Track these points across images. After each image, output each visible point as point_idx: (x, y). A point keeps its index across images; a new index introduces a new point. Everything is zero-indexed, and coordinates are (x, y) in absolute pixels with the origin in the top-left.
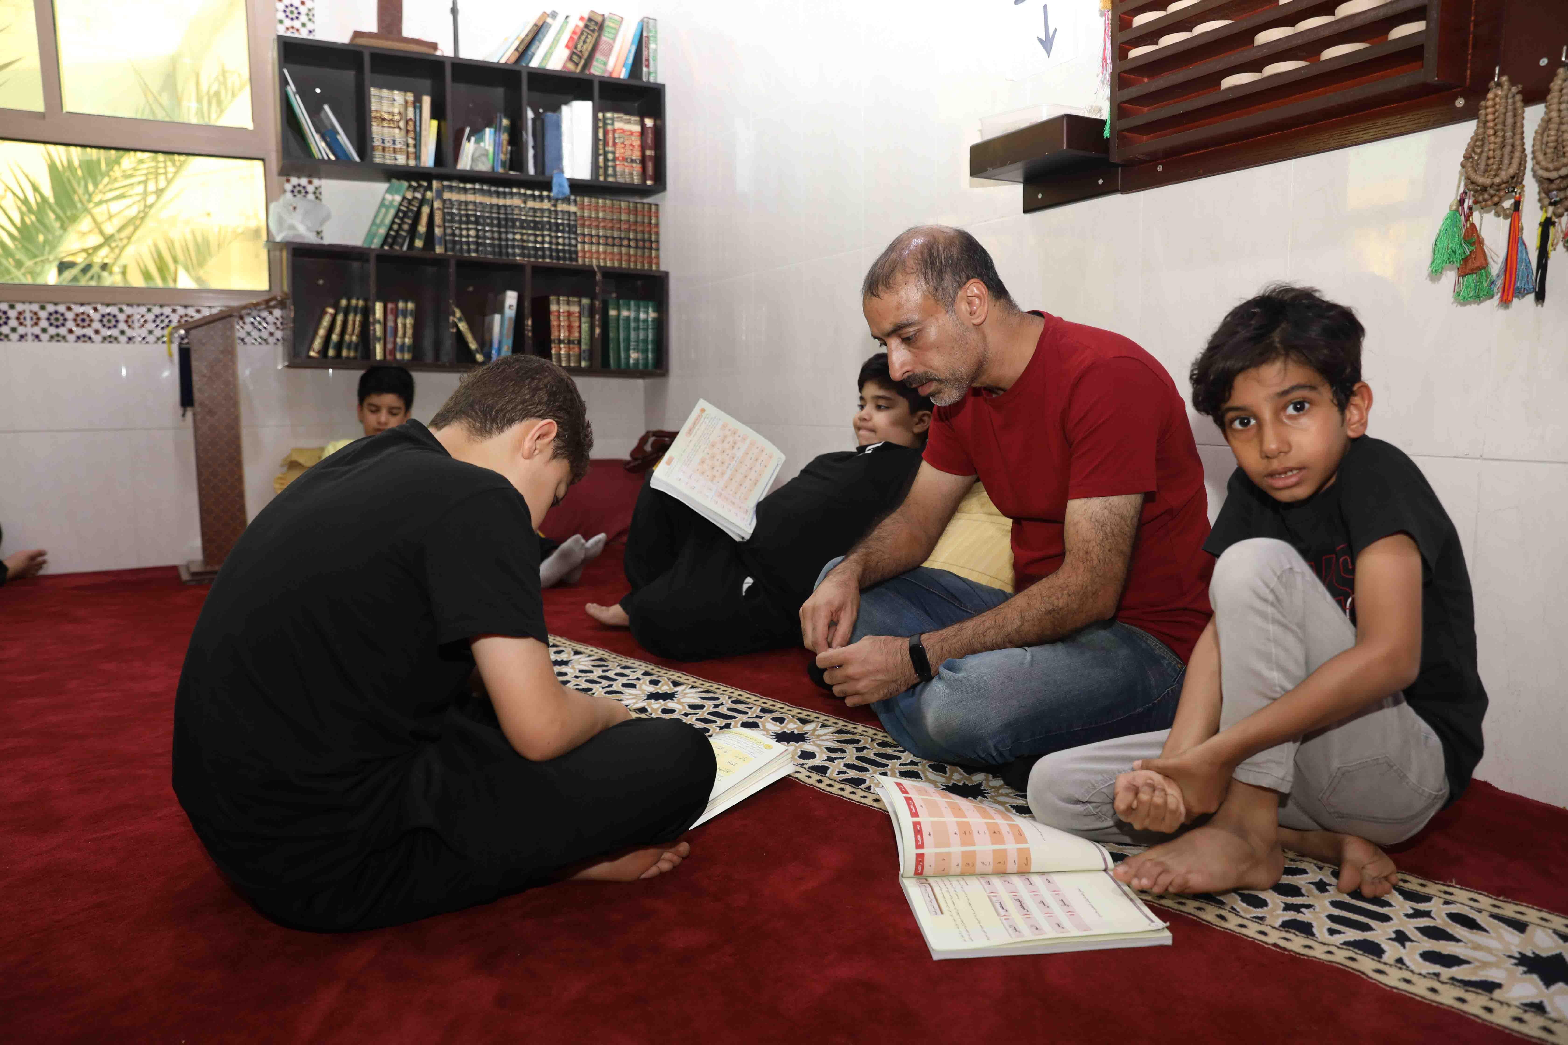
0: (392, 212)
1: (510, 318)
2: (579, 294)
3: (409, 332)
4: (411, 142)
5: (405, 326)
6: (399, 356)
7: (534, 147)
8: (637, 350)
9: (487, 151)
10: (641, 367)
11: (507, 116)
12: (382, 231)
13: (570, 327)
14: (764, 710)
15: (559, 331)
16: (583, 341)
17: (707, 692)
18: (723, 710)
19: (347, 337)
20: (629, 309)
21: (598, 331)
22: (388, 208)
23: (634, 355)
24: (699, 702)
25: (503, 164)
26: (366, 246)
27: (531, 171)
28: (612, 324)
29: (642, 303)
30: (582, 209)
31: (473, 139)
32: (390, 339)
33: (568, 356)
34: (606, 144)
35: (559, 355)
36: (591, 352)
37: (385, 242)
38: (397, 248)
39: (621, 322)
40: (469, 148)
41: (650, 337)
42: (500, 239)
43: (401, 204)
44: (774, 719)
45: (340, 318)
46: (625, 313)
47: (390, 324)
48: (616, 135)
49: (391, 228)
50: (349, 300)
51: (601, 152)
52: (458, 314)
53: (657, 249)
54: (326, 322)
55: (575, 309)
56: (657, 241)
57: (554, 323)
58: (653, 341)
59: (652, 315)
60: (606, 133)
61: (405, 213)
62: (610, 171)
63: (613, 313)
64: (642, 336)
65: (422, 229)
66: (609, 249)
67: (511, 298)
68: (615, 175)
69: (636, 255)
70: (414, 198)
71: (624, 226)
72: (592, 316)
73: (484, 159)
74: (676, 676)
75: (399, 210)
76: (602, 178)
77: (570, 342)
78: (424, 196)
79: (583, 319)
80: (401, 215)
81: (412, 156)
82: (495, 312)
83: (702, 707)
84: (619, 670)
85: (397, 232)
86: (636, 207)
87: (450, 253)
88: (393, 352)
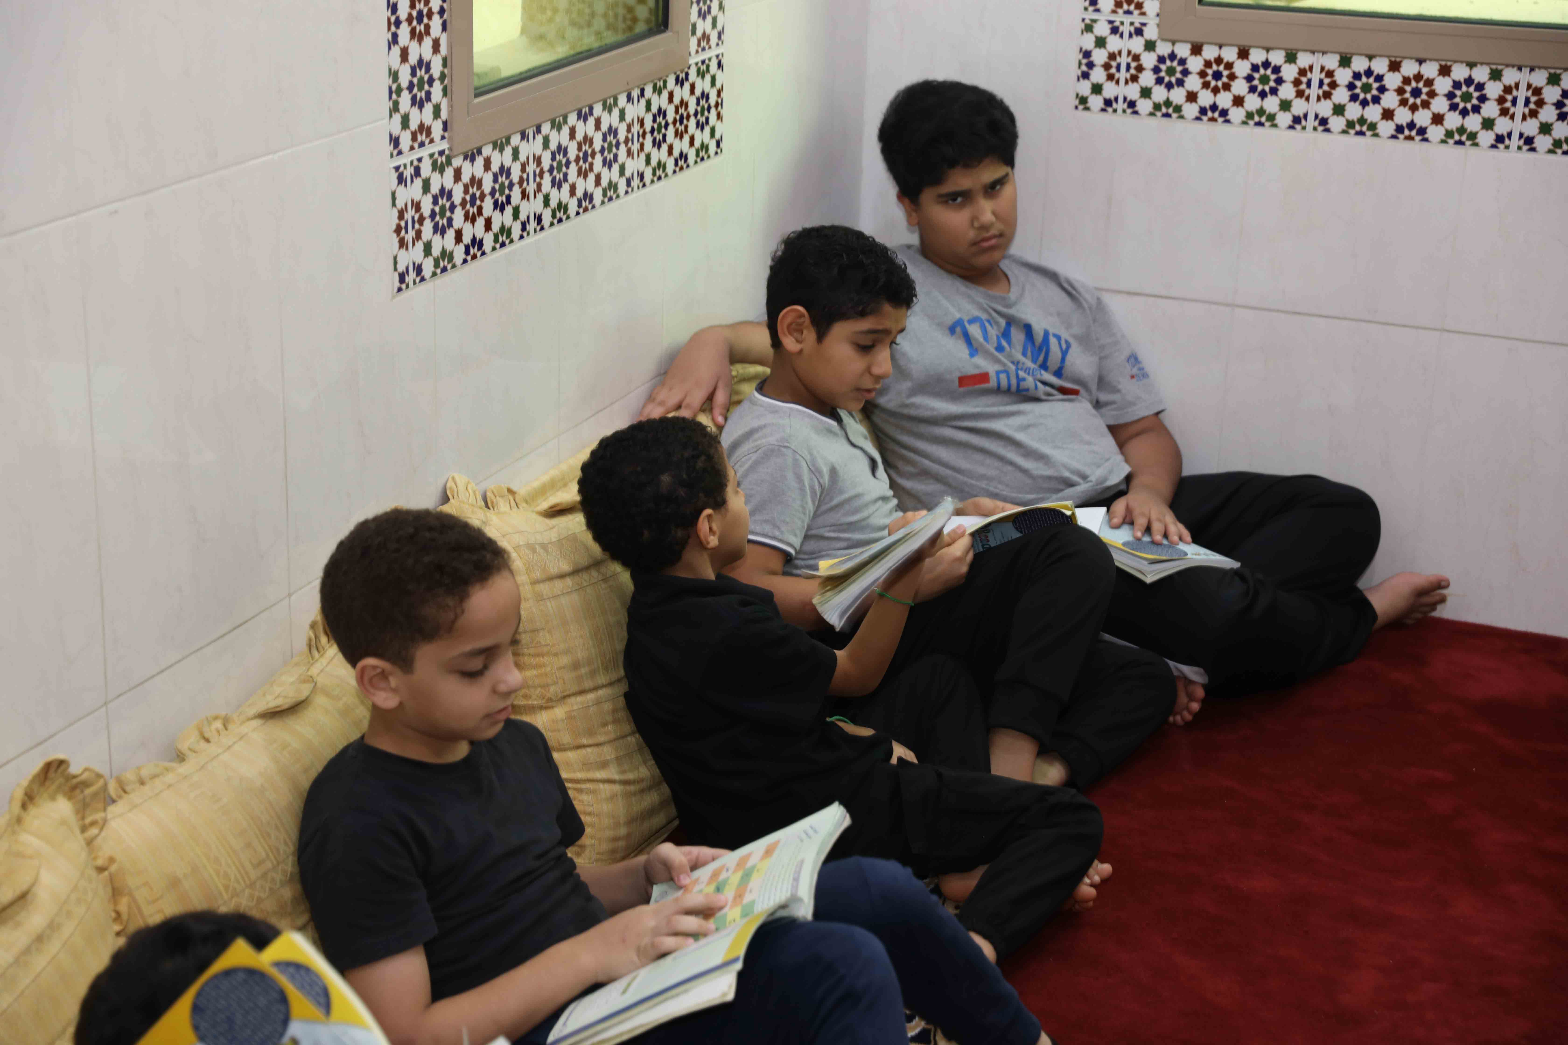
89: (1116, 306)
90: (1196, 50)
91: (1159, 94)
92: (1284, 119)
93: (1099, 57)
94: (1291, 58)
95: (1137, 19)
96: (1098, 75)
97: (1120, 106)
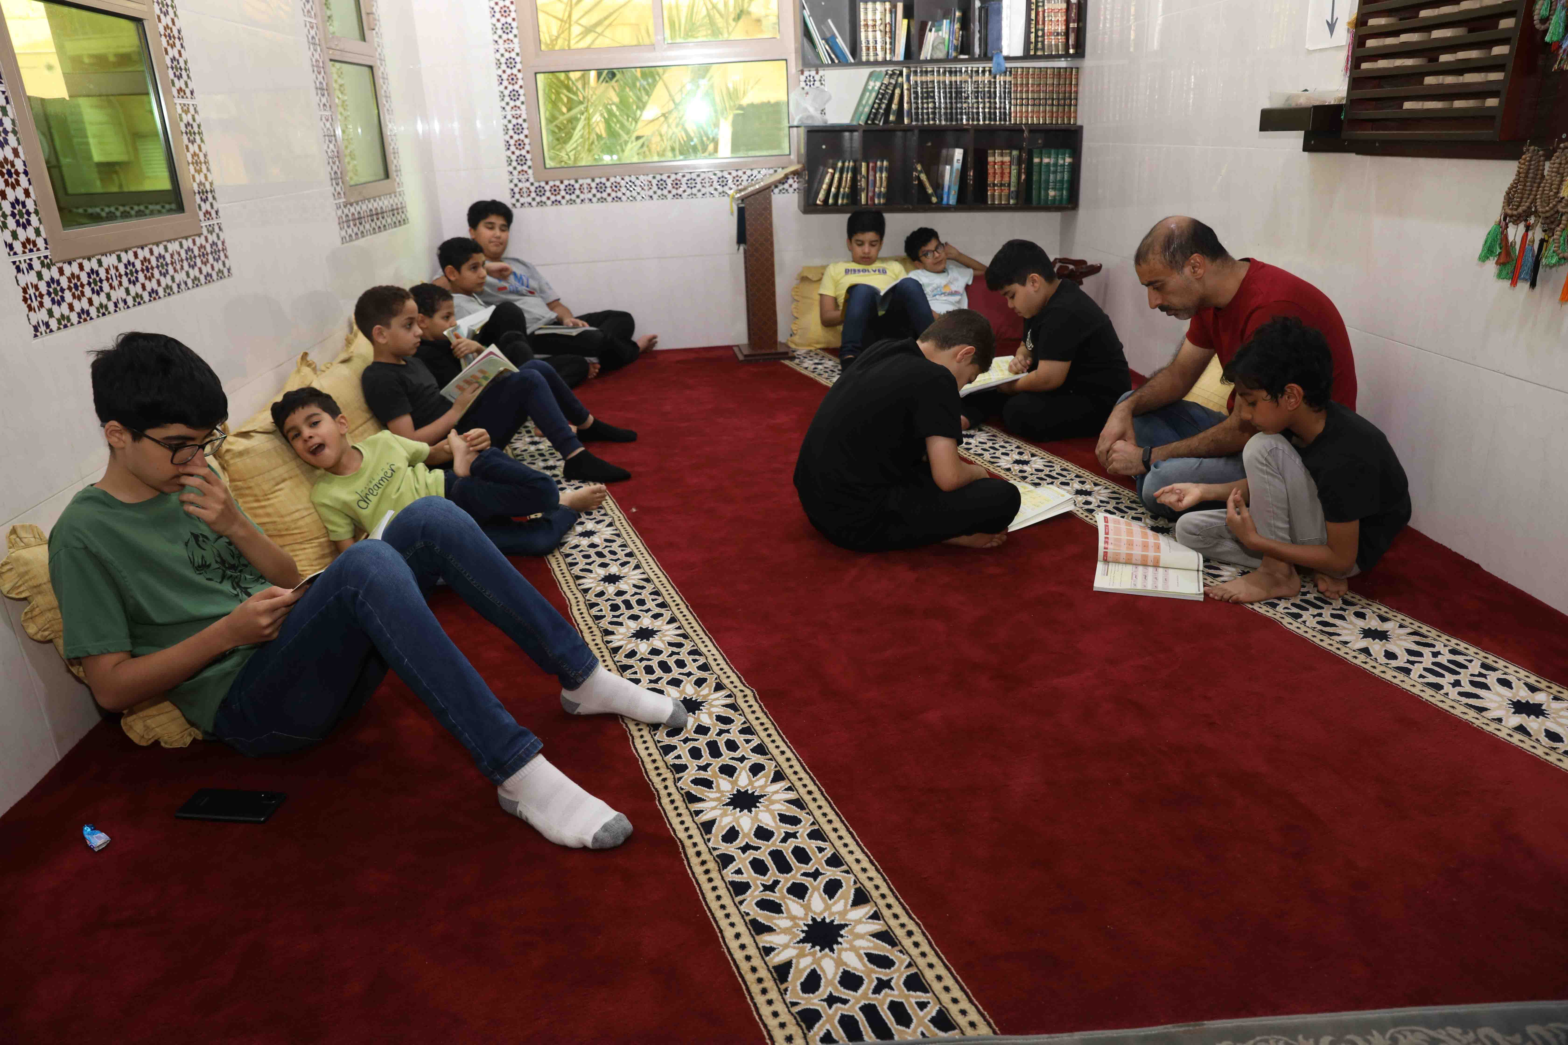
0: (874, 95)
1: (957, 170)
2: (1011, 147)
3: (884, 184)
4: (888, 40)
5: (881, 178)
6: (876, 201)
7: (980, 32)
8: (1054, 189)
9: (944, 39)
10: (1057, 203)
11: (960, 9)
12: (867, 110)
13: (1002, 174)
14: (1077, 476)
15: (995, 177)
16: (1012, 184)
17: (1049, 462)
18: (1054, 474)
19: (842, 190)
20: (1049, 157)
21: (1023, 177)
22: (871, 92)
23: (1052, 193)
24: (1041, 467)
25: (956, 48)
26: (855, 123)
27: (977, 51)
28: (1036, 169)
29: (1061, 151)
30: (1016, 78)
31: (933, 29)
32: (871, 188)
33: (1000, 196)
34: (1037, 23)
35: (993, 195)
36: (1018, 192)
37: (868, 119)
38: (877, 122)
39: (1043, 167)
40: (930, 37)
41: (1066, 178)
42: (951, 108)
43: (880, 88)
44: (1080, 482)
45: (837, 176)
46: (1046, 160)
47: (871, 178)
48: (1046, 14)
49: (873, 107)
50: (843, 163)
51: (1033, 30)
52: (919, 167)
53: (1076, 105)
54: (827, 180)
55: (1007, 159)
56: (1076, 99)
57: (991, 171)
58: (1068, 181)
59: (1068, 160)
60: (1037, 14)
61: (883, 95)
62: (1040, 45)
63: (1036, 160)
64: (1059, 177)
65: (894, 107)
66: (1036, 109)
67: (958, 154)
68: (1043, 49)
69: (1057, 112)
70: (890, 83)
71: (1049, 89)
72: (1019, 164)
73: (941, 46)
74: (1034, 450)
75: (879, 93)
76: (1032, 53)
77: (1001, 185)
78: (897, 81)
79: (1013, 167)
80: (880, 96)
81: (888, 51)
82: (946, 164)
83: (1042, 471)
84: (1002, 444)
85: (877, 110)
86: (1060, 72)
87: (914, 123)
88: (873, 199)
89: (538, 269)
90: (547, 183)
91: (538, 199)
92: (578, 201)
93: (517, 190)
94: (577, 181)
95: (526, 176)
96: (517, 196)
97: (526, 205)
